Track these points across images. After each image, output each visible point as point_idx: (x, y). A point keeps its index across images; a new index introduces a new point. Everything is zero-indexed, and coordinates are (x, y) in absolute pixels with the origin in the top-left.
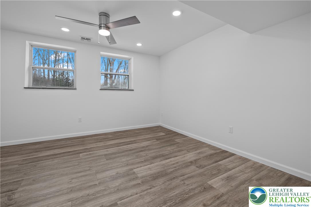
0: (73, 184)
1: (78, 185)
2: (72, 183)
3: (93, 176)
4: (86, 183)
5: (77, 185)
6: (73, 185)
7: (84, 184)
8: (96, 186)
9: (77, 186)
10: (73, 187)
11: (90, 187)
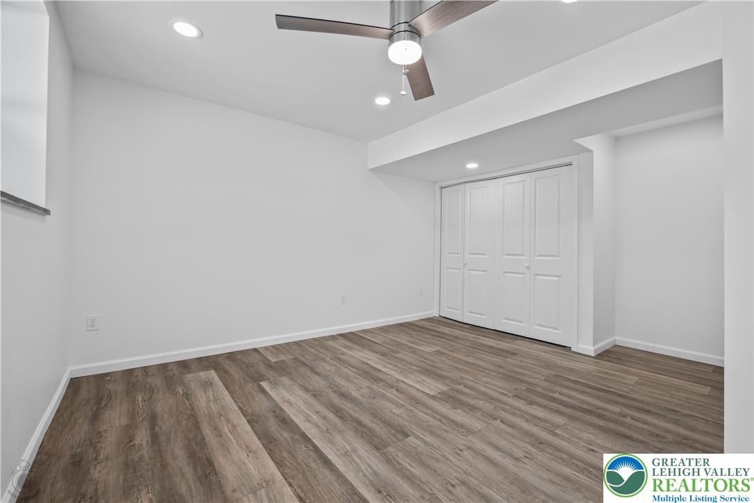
0: (527, 451)
1: (523, 441)
2: (527, 453)
3: (484, 434)
4: (509, 434)
5: (524, 443)
6: (530, 448)
7: (513, 436)
8: (505, 420)
9: (526, 443)
10: (534, 446)
11: (512, 426)
